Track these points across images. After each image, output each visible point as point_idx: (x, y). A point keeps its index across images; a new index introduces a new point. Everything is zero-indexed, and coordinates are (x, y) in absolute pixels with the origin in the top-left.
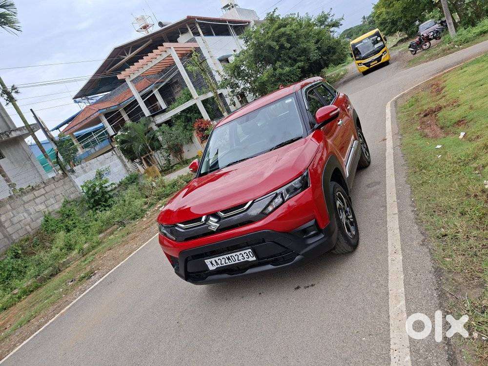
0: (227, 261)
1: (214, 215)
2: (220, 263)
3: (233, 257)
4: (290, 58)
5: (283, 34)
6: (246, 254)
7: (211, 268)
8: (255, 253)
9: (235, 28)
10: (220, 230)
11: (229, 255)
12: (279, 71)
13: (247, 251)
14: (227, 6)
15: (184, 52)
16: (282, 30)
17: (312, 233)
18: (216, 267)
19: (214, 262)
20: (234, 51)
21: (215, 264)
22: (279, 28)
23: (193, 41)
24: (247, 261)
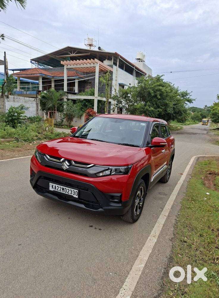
0: (61, 190)
1: (69, 161)
2: (57, 189)
3: (66, 189)
4: (156, 104)
5: (160, 90)
7: (51, 189)
8: (79, 194)
9: (137, 73)
10: (67, 171)
11: (65, 187)
12: (147, 107)
13: (75, 191)
14: (139, 59)
15: (104, 70)
16: (161, 87)
17: (116, 200)
18: (54, 190)
19: (54, 187)
20: (130, 84)
22: (160, 86)
23: (111, 66)
24: (72, 196)
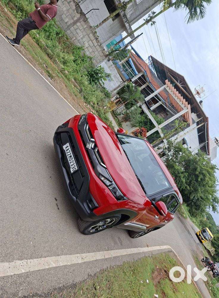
0: (69, 156)
1: (96, 146)
2: (68, 151)
3: (72, 159)
4: (191, 181)
6: (74, 166)
7: (64, 147)
8: (75, 172)
9: (204, 146)
10: (87, 150)
11: (73, 157)
12: (182, 175)
13: (76, 167)
15: (186, 117)
17: (90, 205)
18: (65, 150)
20: (190, 147)
21: (67, 149)
23: (194, 122)
24: (70, 168)
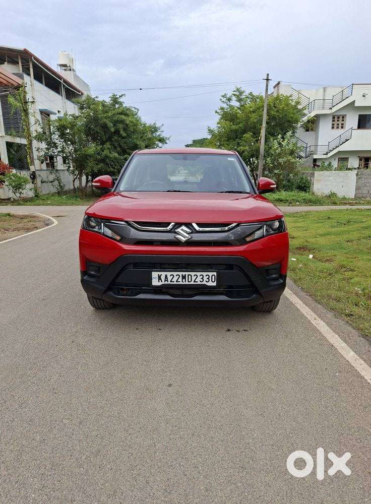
0: (180, 279)
2: (169, 280)
3: (190, 276)
5: (122, 122)
6: (208, 277)
7: (155, 282)
8: (219, 279)
9: (67, 91)
10: (189, 243)
11: (187, 273)
13: (210, 274)
14: (65, 66)
16: (123, 117)
17: (274, 276)
18: (163, 283)
19: (163, 278)
20: (59, 112)
21: (163, 280)
22: (121, 114)
23: (21, 77)
24: (204, 285)
